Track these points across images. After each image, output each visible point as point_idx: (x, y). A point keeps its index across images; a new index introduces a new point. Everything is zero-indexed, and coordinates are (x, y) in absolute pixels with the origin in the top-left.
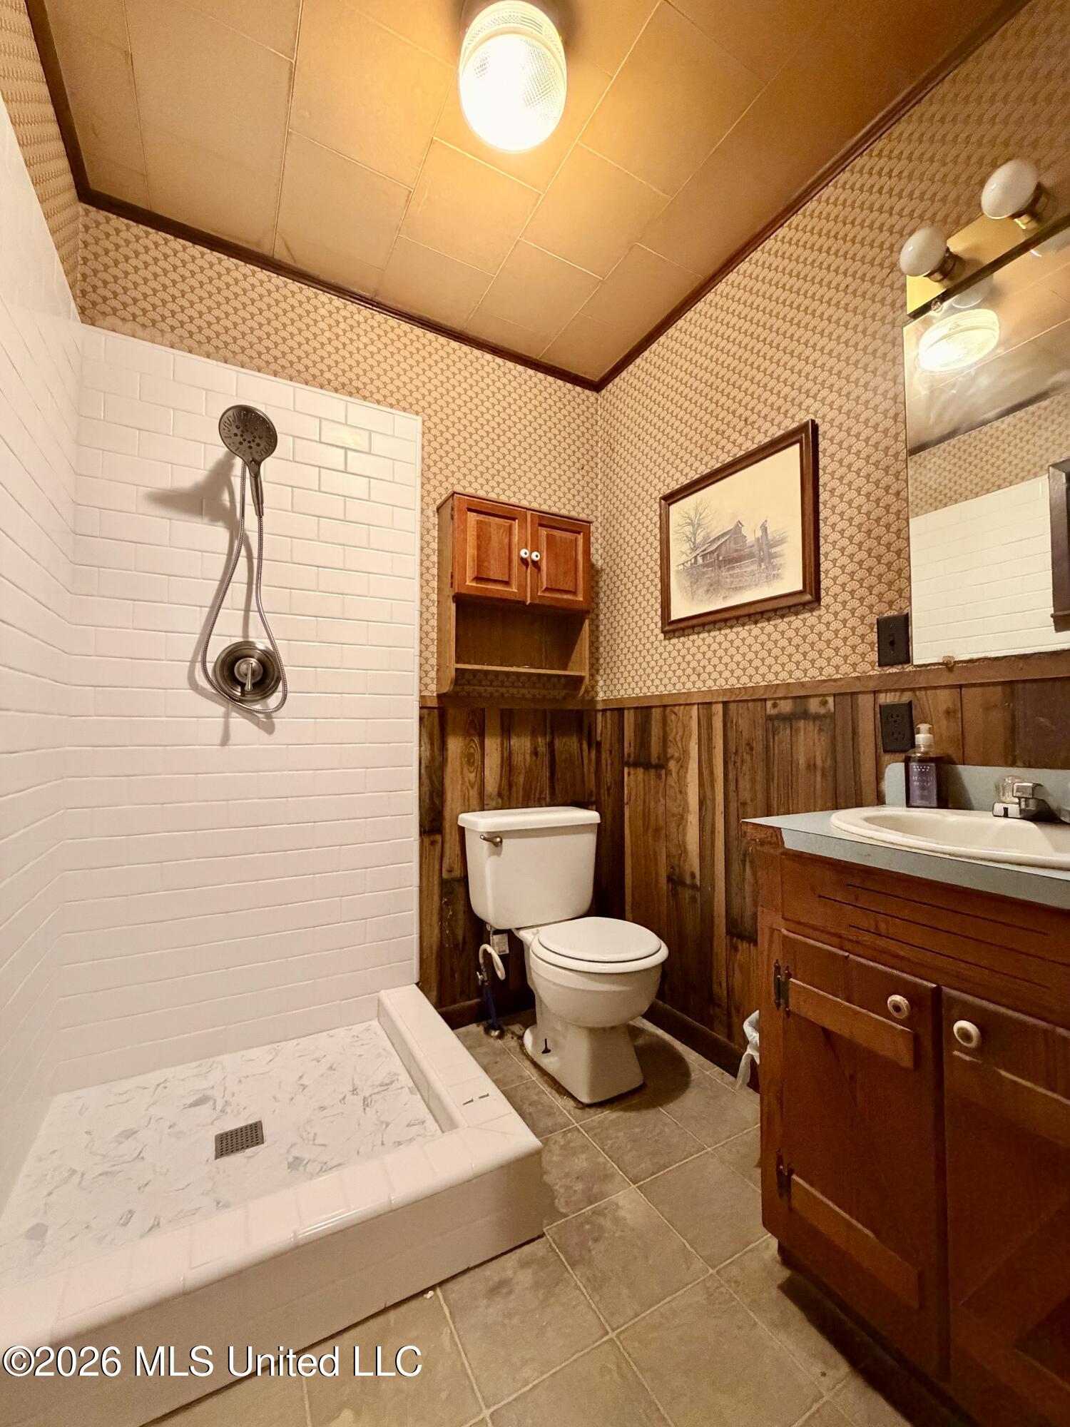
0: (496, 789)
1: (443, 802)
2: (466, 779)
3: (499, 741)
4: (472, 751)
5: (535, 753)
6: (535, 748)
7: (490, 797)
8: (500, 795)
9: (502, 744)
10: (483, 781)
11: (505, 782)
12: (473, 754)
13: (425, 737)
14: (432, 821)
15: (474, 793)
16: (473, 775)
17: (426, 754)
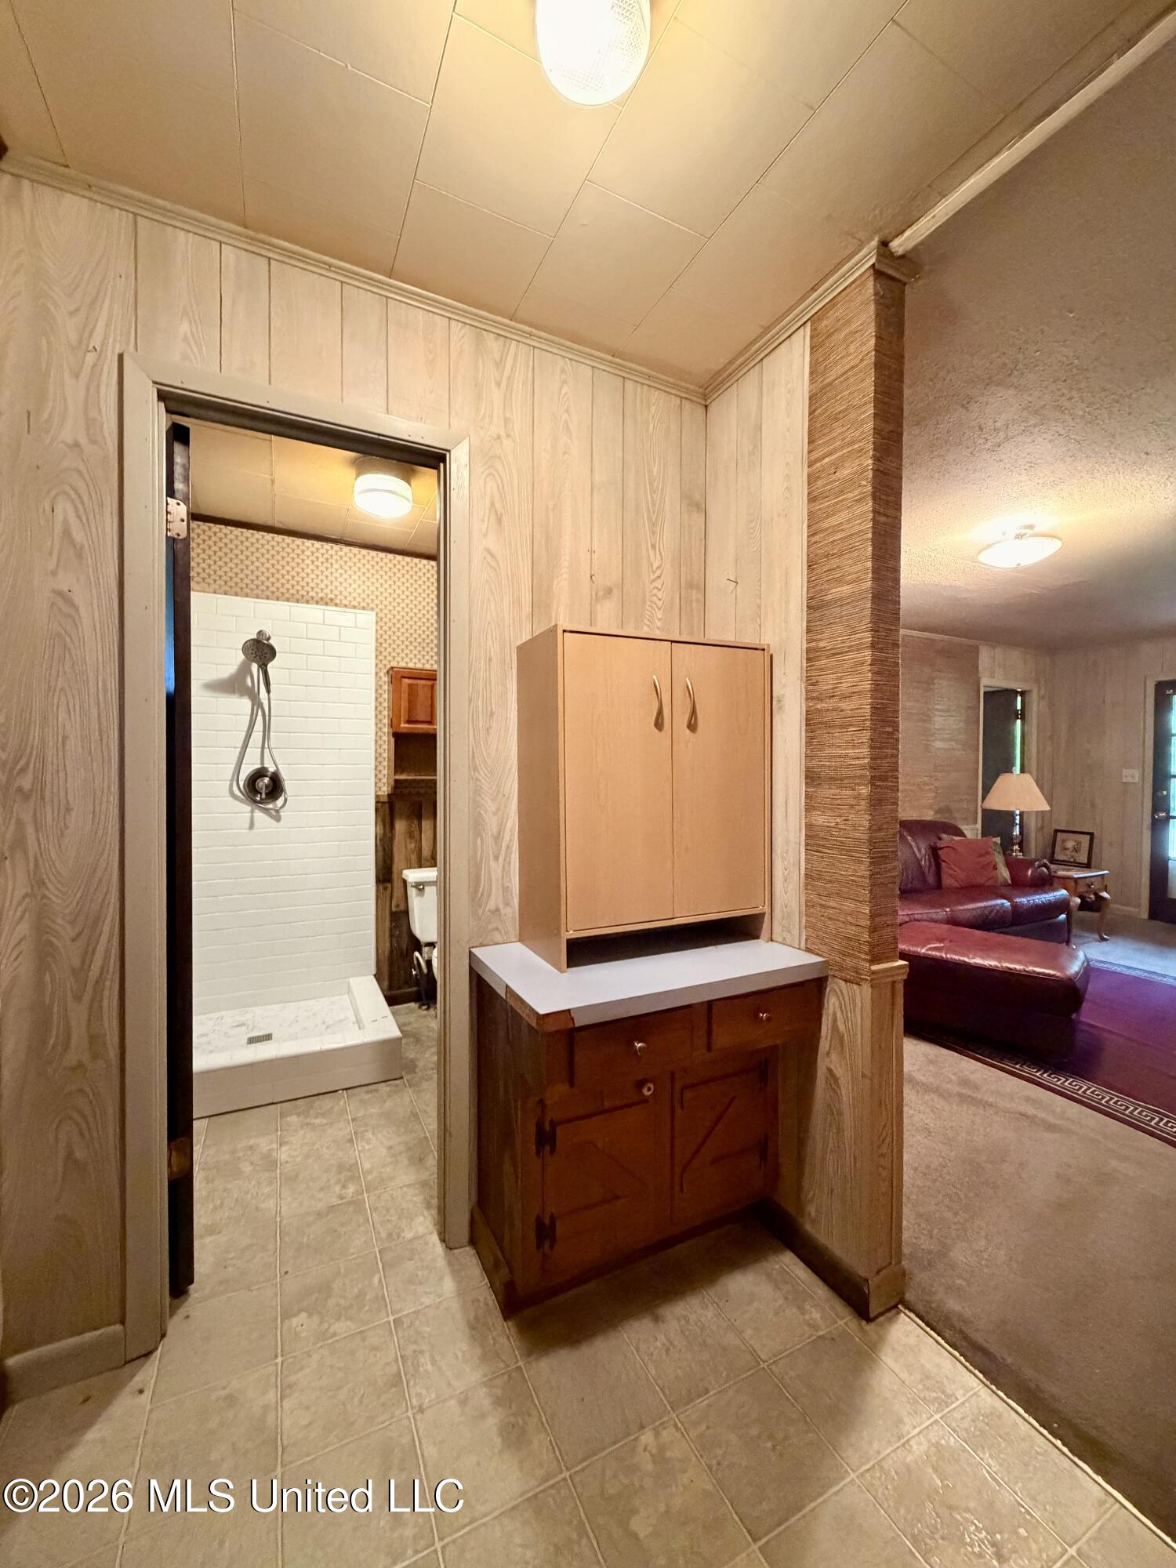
0: (430, 854)
1: (392, 862)
2: (408, 847)
3: (432, 822)
4: (413, 829)
7: (426, 859)
8: (433, 858)
10: (419, 850)
12: (414, 832)
13: (379, 819)
14: (384, 875)
15: (414, 857)
16: (413, 845)
17: (380, 831)
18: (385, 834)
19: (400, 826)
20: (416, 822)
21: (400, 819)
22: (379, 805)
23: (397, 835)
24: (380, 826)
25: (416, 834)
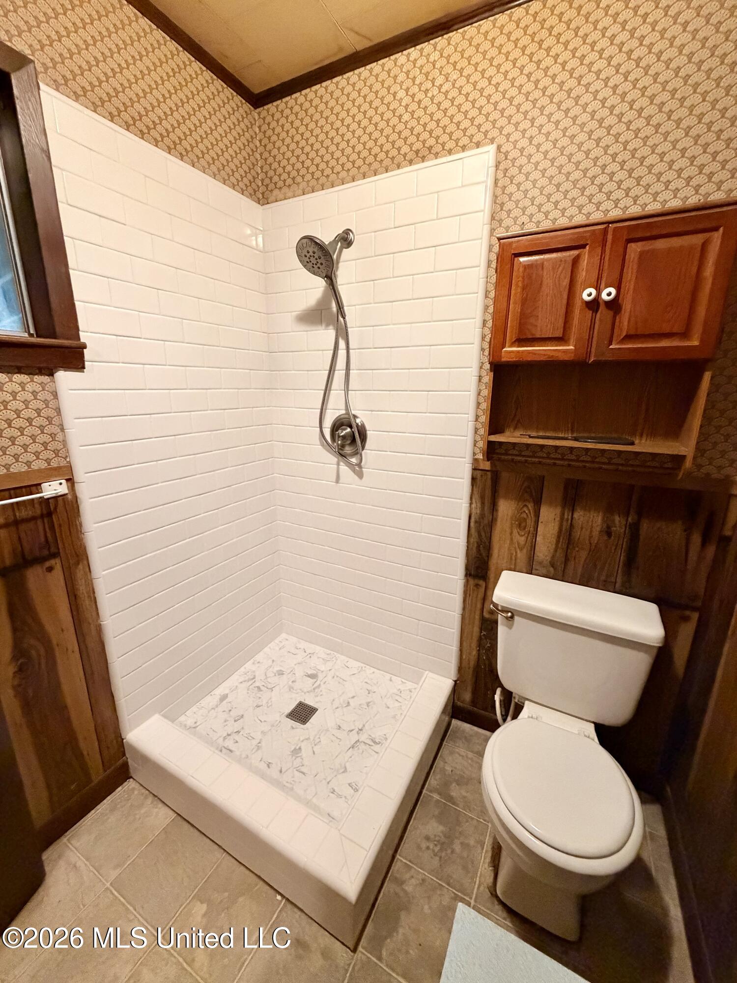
0: (549, 559)
1: (489, 555)
2: (515, 541)
3: (558, 510)
4: (524, 515)
5: (608, 532)
6: (608, 527)
7: (541, 563)
8: (552, 565)
9: (563, 514)
10: (533, 547)
11: (560, 554)
12: (525, 520)
13: (476, 496)
14: (477, 568)
15: (522, 556)
16: (522, 540)
17: (477, 511)
18: (482, 516)
19: (506, 508)
20: (530, 506)
21: (506, 497)
22: (479, 473)
23: (499, 520)
24: (477, 505)
25: (530, 523)
